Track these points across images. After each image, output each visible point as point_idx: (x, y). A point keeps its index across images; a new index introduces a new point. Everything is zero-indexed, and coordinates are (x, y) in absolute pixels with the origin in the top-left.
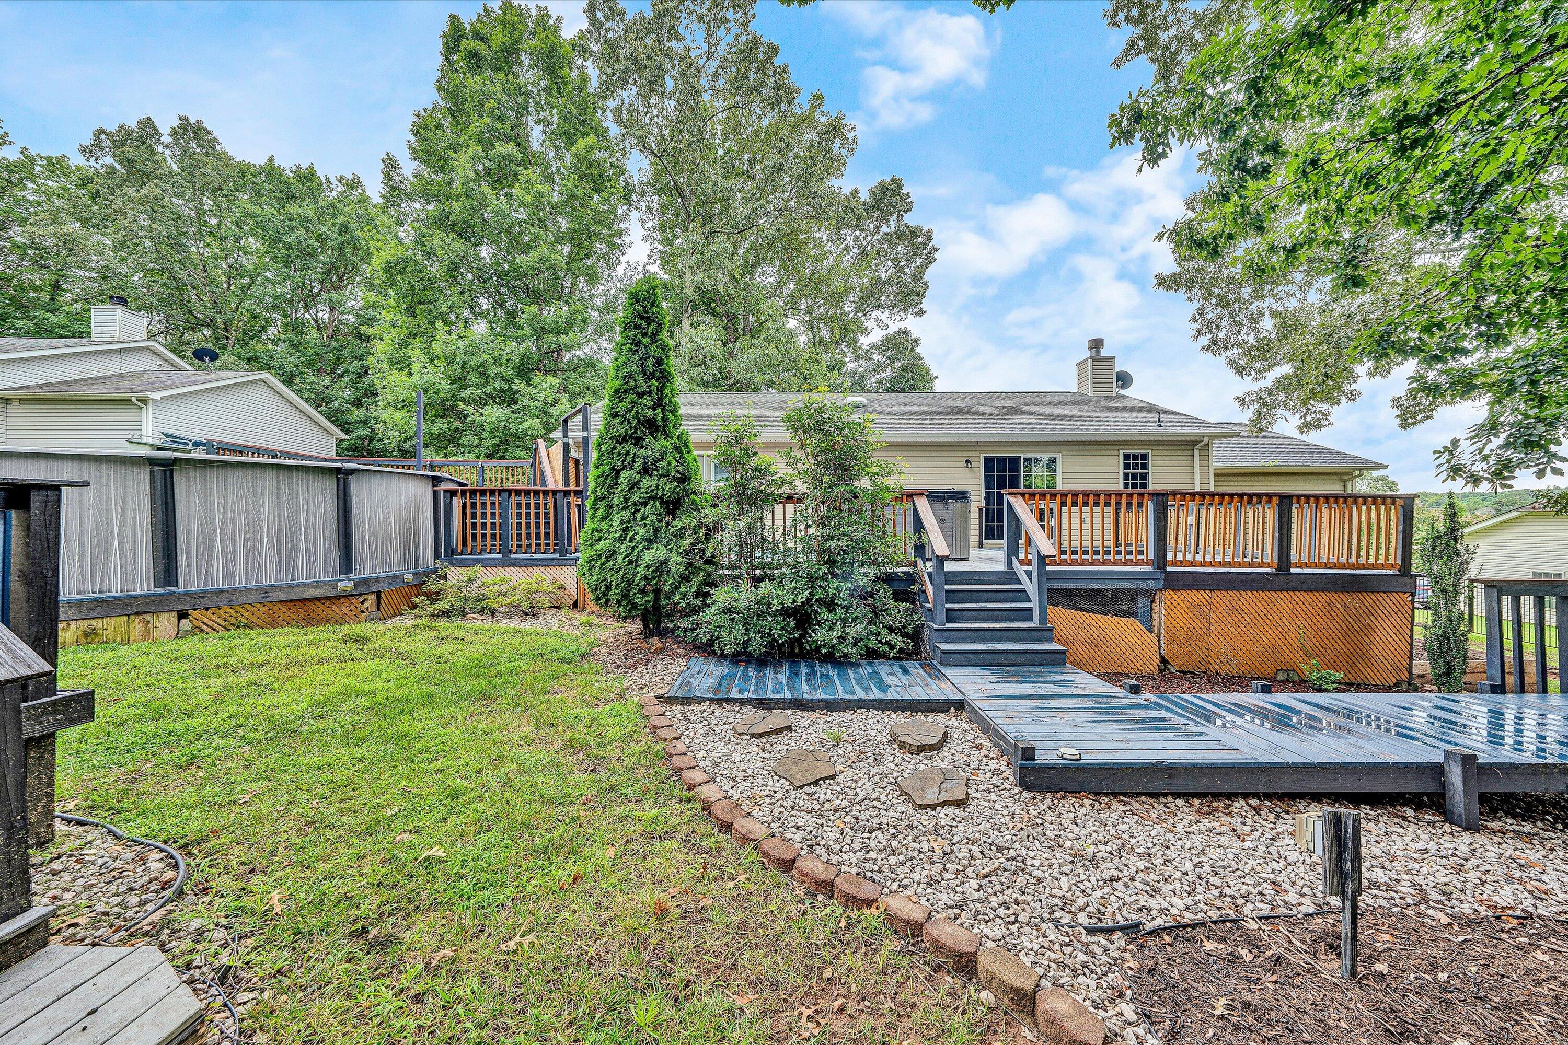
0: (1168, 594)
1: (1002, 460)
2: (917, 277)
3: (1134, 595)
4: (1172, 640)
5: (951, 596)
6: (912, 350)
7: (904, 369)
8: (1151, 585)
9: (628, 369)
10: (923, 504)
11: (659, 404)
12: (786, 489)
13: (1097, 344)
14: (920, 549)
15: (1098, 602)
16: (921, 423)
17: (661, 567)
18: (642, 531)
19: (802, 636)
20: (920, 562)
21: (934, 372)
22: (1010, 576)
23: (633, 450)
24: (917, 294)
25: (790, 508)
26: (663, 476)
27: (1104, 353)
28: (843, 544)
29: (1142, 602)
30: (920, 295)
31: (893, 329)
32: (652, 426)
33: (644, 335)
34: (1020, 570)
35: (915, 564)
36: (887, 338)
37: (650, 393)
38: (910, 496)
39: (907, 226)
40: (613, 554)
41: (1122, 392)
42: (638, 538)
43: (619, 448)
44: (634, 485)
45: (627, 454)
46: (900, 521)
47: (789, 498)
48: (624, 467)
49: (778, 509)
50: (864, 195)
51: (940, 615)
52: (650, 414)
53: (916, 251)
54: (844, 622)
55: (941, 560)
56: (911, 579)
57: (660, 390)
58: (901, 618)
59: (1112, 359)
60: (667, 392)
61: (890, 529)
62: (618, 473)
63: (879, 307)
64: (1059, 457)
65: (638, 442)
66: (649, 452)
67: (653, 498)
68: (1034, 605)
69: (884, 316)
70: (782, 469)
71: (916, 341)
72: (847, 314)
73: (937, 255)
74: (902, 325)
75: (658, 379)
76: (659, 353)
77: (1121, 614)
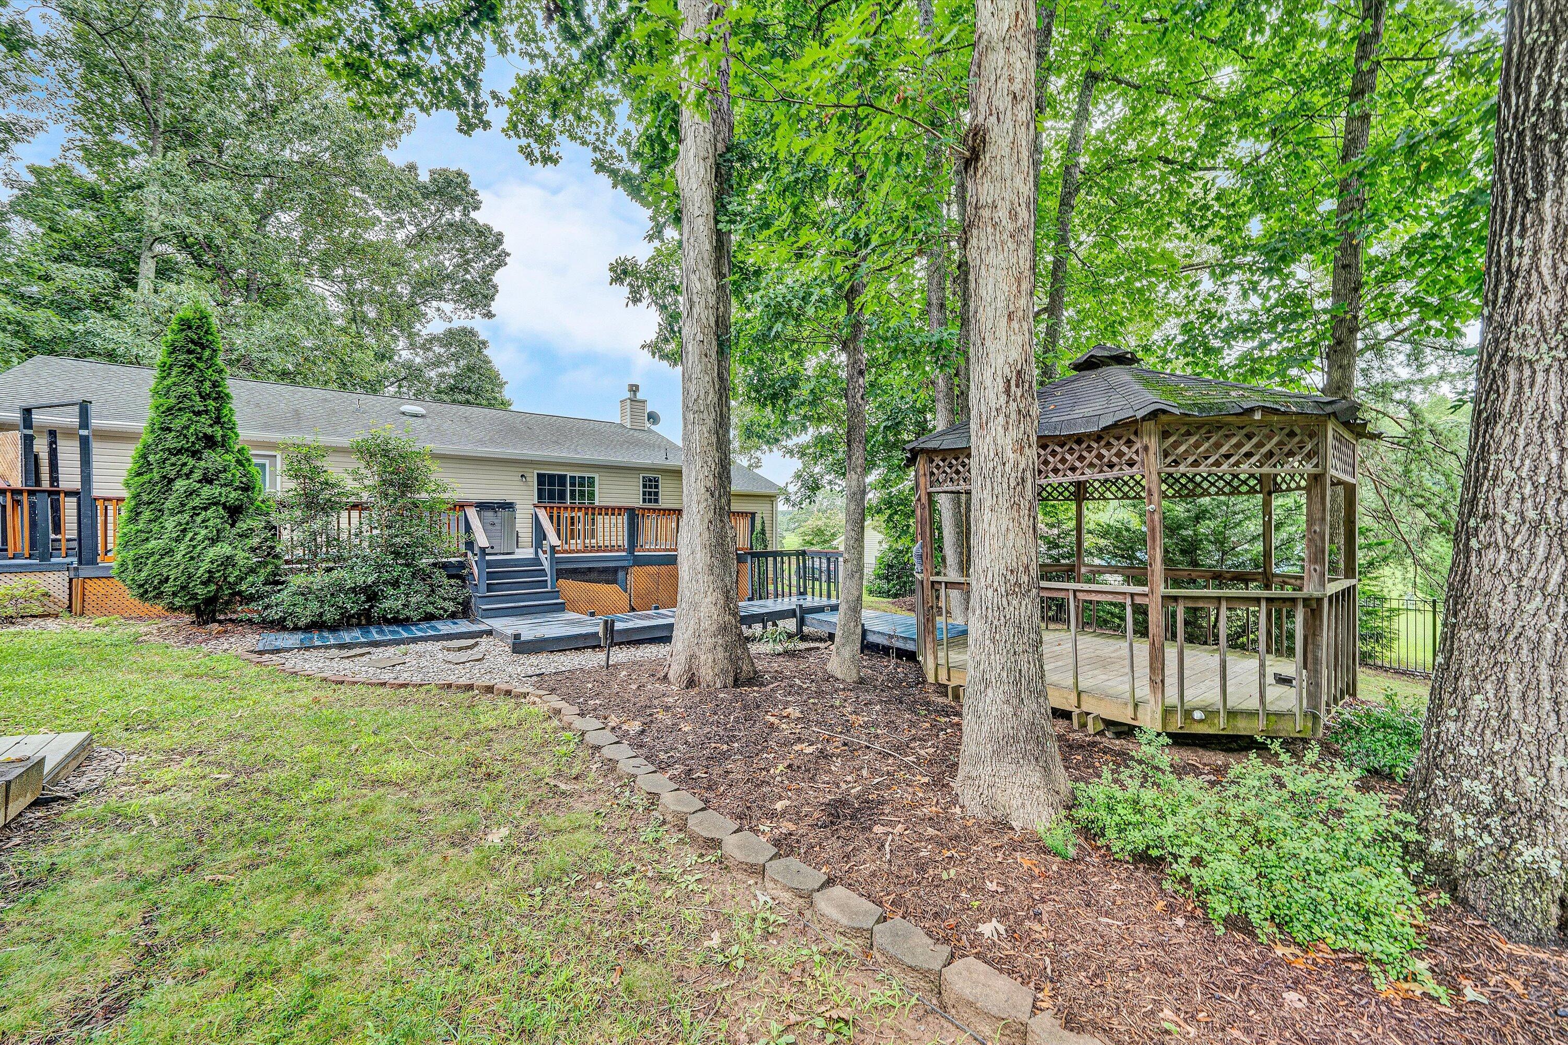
0: (636, 568)
1: (552, 477)
2: (486, 279)
3: (615, 570)
4: (638, 596)
5: (490, 576)
6: (480, 351)
7: (471, 369)
8: (625, 563)
9: (182, 390)
10: (472, 513)
11: (217, 421)
12: (353, 499)
13: (634, 389)
14: (470, 545)
15: (594, 575)
16: (480, 440)
17: (228, 561)
18: (204, 532)
19: (372, 607)
20: (470, 554)
21: (504, 377)
22: (537, 561)
23: (191, 462)
24: (485, 297)
25: (355, 514)
26: (226, 485)
27: (639, 396)
28: (407, 540)
29: (621, 574)
30: (488, 298)
31: (457, 324)
32: (210, 442)
33: (199, 359)
34: (542, 556)
35: (466, 555)
36: (450, 333)
37: (206, 412)
38: (461, 506)
39: (474, 222)
40: (169, 552)
41: (653, 428)
42: (199, 538)
43: (173, 459)
44: (190, 493)
45: (185, 464)
46: (454, 524)
47: (355, 506)
48: (179, 475)
49: (344, 514)
50: (424, 177)
51: (482, 587)
52: (209, 431)
53: (485, 248)
54: (407, 595)
55: (483, 550)
56: (462, 565)
57: (218, 409)
58: (453, 592)
59: (644, 402)
60: (225, 411)
61: (445, 529)
62: (171, 481)
63: (441, 298)
64: (596, 476)
65: (196, 454)
66: (209, 465)
67: (215, 504)
68: (548, 578)
69: (447, 307)
70: (350, 484)
71: (484, 343)
72: (400, 297)
73: (508, 259)
74: (468, 324)
75: (215, 399)
76: (215, 377)
77: (608, 582)
